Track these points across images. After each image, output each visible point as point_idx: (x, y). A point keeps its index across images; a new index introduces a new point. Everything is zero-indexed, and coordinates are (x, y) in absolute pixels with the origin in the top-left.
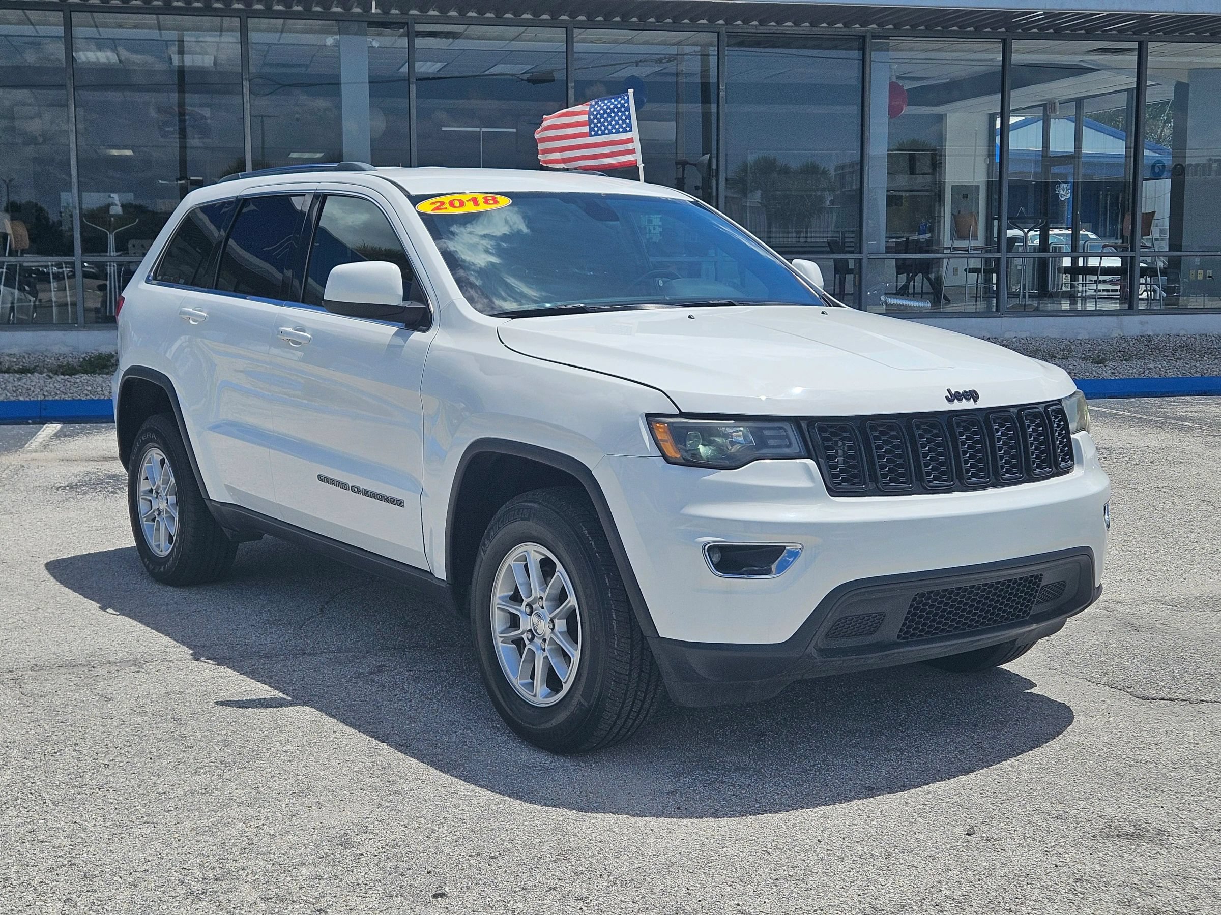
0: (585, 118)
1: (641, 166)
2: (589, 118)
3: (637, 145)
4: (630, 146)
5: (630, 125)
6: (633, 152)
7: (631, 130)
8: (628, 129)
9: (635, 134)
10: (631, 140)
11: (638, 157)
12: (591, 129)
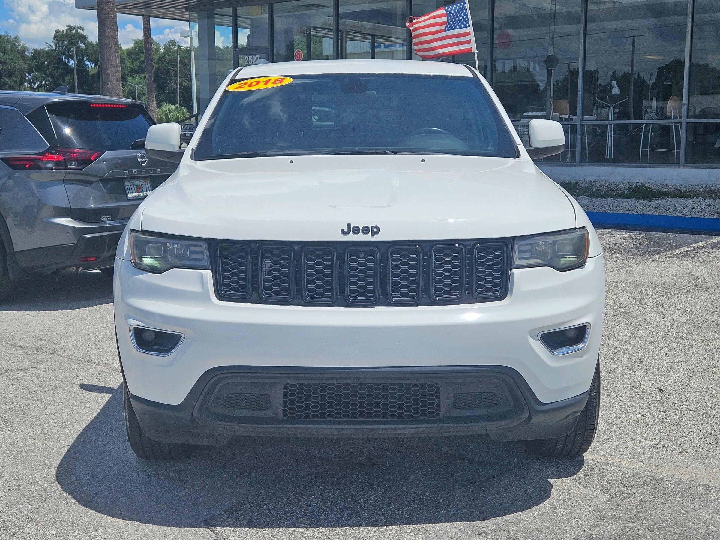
0: (445, 19)
1: (475, 51)
2: (448, 19)
3: (472, 37)
4: (467, 38)
5: (468, 22)
6: (469, 42)
7: (469, 26)
8: (467, 25)
9: (471, 29)
10: (469, 34)
11: (473, 46)
12: (447, 27)
